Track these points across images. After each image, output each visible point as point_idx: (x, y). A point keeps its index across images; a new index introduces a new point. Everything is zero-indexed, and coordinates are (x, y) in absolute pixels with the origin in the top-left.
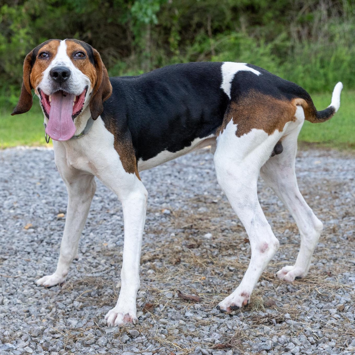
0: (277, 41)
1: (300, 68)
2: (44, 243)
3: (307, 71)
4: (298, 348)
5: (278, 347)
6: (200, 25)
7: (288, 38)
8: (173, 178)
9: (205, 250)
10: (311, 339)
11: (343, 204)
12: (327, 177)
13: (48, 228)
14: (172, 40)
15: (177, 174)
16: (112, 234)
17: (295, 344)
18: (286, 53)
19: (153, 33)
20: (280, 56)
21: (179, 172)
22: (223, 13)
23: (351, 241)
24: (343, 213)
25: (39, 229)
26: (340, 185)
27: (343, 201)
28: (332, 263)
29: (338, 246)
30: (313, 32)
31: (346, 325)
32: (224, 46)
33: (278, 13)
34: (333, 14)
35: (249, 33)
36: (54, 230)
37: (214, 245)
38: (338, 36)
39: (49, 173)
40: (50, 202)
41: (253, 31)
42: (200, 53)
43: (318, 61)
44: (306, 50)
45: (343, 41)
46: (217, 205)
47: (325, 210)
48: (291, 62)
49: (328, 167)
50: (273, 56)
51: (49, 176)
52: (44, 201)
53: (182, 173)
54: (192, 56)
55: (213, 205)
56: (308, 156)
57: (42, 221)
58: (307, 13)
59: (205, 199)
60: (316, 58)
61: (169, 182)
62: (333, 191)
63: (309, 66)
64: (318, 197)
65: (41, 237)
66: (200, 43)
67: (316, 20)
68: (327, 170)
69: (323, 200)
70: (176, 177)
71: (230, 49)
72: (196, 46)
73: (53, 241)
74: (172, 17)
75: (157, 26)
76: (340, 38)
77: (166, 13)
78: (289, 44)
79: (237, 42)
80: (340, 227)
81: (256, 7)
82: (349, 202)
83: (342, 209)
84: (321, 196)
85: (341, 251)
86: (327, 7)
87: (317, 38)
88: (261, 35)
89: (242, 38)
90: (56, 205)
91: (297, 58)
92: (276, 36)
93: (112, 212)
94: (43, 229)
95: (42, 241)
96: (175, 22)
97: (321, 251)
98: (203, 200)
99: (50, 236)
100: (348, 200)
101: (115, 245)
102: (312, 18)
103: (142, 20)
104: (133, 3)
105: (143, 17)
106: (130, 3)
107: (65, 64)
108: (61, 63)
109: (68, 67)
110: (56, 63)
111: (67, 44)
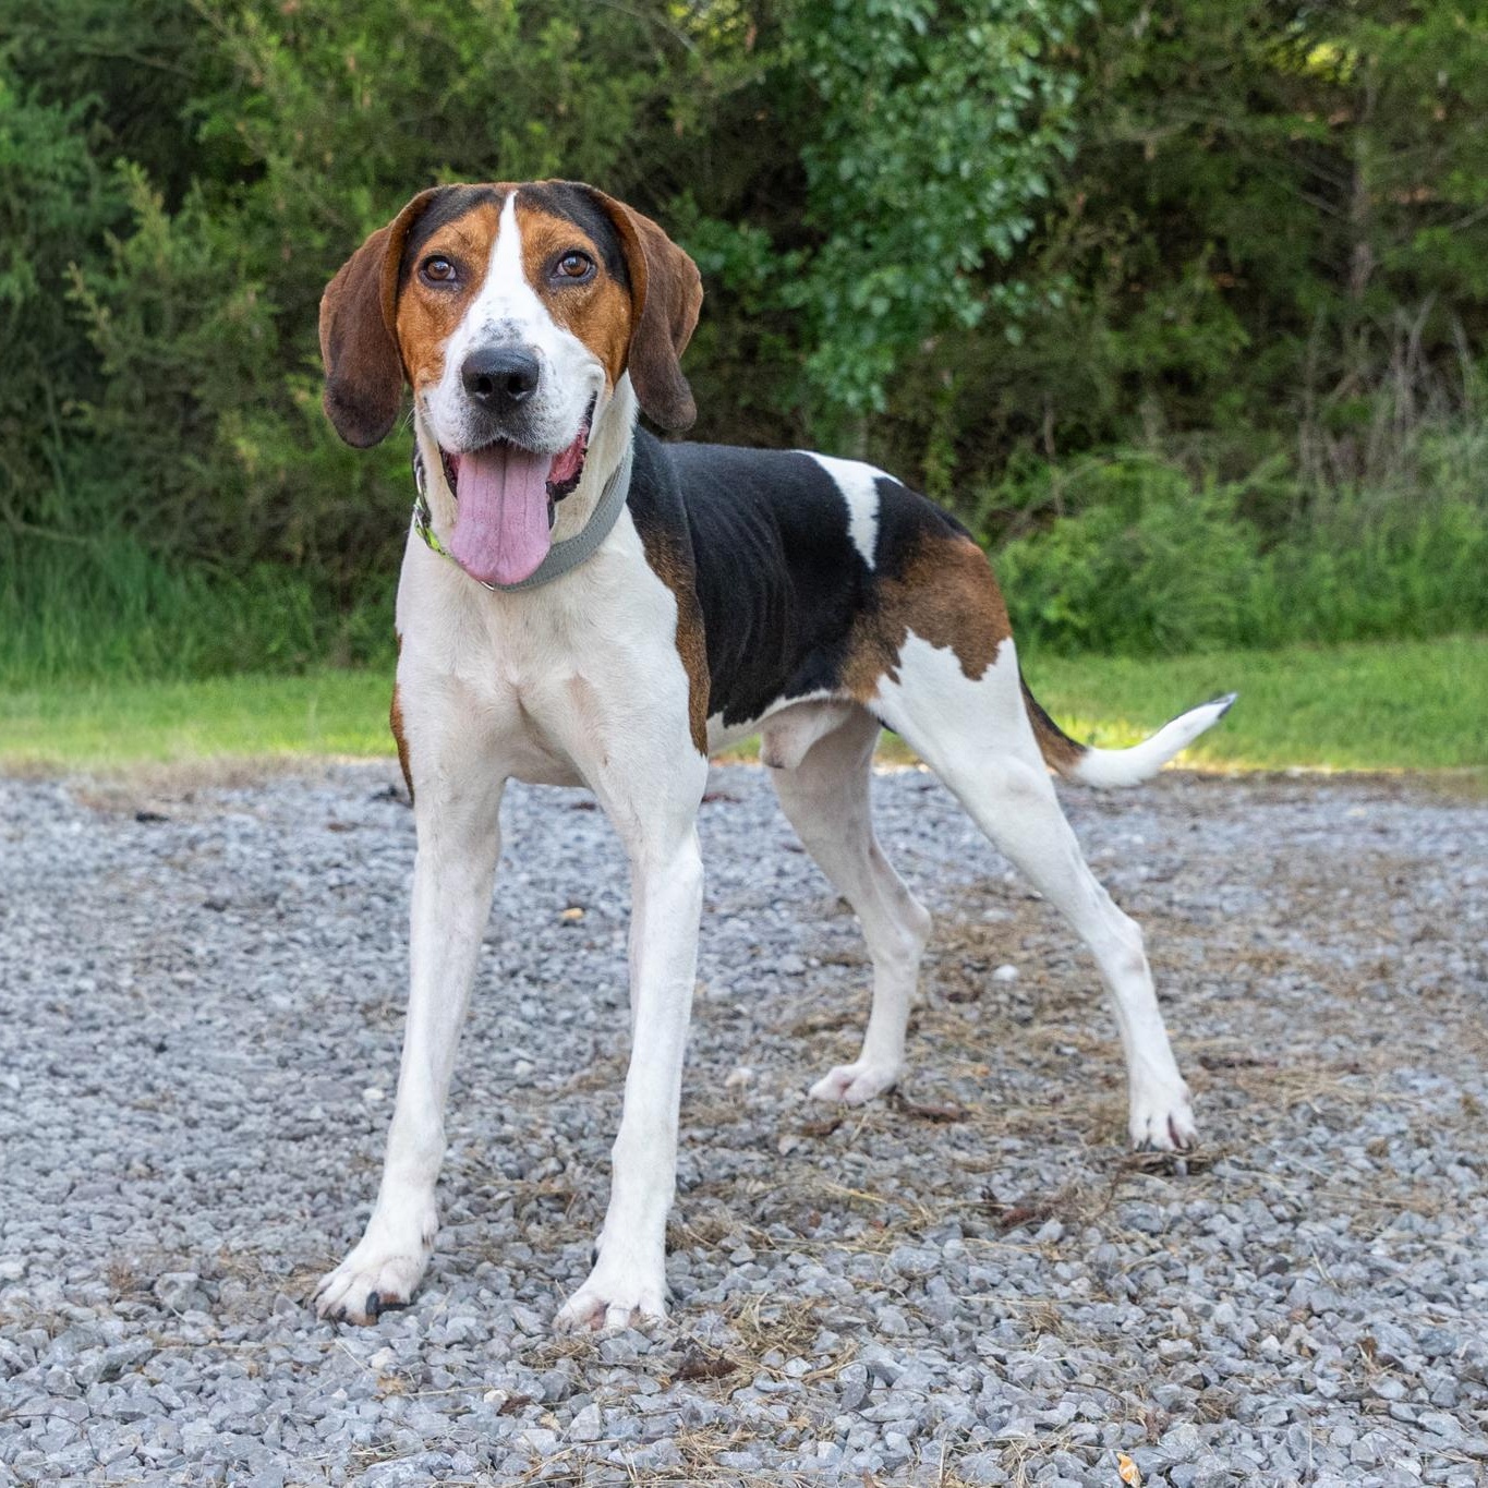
0: (1257, 479)
1: (1325, 561)
2: (521, 979)
3: (1349, 571)
4: (1238, 1228)
5: (1182, 1227)
6: (1020, 424)
7: (1290, 473)
8: (914, 837)
9: (993, 1008)
10: (1280, 1210)
11: (1418, 910)
12: (1383, 847)
13: (534, 947)
14: (931, 465)
15: (928, 829)
16: (723, 962)
17: (1233, 1221)
18: (1285, 518)
19: (877, 441)
20: (1268, 524)
21: (934, 825)
22: (1090, 391)
23: (1431, 997)
24: (1415, 930)
25: (506, 946)
26: (1415, 865)
27: (1421, 905)
28: (1366, 1047)
29: (1390, 1008)
30: (1371, 457)
31: (1384, 1184)
32: (1095, 487)
33: (1261, 395)
34: (1433, 402)
35: (1170, 453)
36: (550, 949)
37: (1021, 995)
38: (1446, 468)
39: (542, 817)
40: (542, 881)
41: (1181, 446)
42: (1020, 507)
43: (1382, 539)
44: (1347, 506)
45: (1460, 485)
46: (1039, 905)
47: (1362, 924)
48: (1300, 544)
49: (1388, 825)
50: (1244, 523)
51: (543, 824)
52: (524, 877)
53: (943, 827)
54: (993, 515)
55: (1028, 904)
56: (1330, 800)
57: (514, 926)
58: (1354, 398)
59: (1007, 887)
60: (1376, 531)
61: (902, 846)
62: (1392, 880)
63: (1356, 555)
64: (1345, 892)
65: (510, 964)
66: (1020, 479)
67: (1380, 419)
68: (1382, 831)
69: (1359, 900)
70: (923, 835)
71: (1110, 499)
72: (1008, 487)
73: (546, 975)
74: (934, 395)
75: (887, 419)
76: (1454, 475)
77: (914, 382)
78: (1295, 489)
79: (1130, 476)
80: (1401, 965)
81: (1196, 375)
82: (1439, 906)
83: (1415, 923)
84: (1357, 891)
85: (1395, 1020)
86: (1412, 379)
87: (1381, 474)
88: (1207, 459)
89: (1150, 466)
90: (561, 888)
91: (1320, 530)
92: (1254, 463)
93: (723, 911)
94: (519, 947)
95: (513, 974)
96: (942, 409)
97: (1337, 1017)
98: (1000, 890)
99: (539, 963)
100: (1434, 902)
101: (727, 991)
102: (1365, 412)
103: (838, 396)
104: (815, 348)
105: (840, 389)
106: (807, 347)
107: (518, 335)
108: (505, 332)
109: (532, 350)
110: (485, 329)
111: (522, 225)
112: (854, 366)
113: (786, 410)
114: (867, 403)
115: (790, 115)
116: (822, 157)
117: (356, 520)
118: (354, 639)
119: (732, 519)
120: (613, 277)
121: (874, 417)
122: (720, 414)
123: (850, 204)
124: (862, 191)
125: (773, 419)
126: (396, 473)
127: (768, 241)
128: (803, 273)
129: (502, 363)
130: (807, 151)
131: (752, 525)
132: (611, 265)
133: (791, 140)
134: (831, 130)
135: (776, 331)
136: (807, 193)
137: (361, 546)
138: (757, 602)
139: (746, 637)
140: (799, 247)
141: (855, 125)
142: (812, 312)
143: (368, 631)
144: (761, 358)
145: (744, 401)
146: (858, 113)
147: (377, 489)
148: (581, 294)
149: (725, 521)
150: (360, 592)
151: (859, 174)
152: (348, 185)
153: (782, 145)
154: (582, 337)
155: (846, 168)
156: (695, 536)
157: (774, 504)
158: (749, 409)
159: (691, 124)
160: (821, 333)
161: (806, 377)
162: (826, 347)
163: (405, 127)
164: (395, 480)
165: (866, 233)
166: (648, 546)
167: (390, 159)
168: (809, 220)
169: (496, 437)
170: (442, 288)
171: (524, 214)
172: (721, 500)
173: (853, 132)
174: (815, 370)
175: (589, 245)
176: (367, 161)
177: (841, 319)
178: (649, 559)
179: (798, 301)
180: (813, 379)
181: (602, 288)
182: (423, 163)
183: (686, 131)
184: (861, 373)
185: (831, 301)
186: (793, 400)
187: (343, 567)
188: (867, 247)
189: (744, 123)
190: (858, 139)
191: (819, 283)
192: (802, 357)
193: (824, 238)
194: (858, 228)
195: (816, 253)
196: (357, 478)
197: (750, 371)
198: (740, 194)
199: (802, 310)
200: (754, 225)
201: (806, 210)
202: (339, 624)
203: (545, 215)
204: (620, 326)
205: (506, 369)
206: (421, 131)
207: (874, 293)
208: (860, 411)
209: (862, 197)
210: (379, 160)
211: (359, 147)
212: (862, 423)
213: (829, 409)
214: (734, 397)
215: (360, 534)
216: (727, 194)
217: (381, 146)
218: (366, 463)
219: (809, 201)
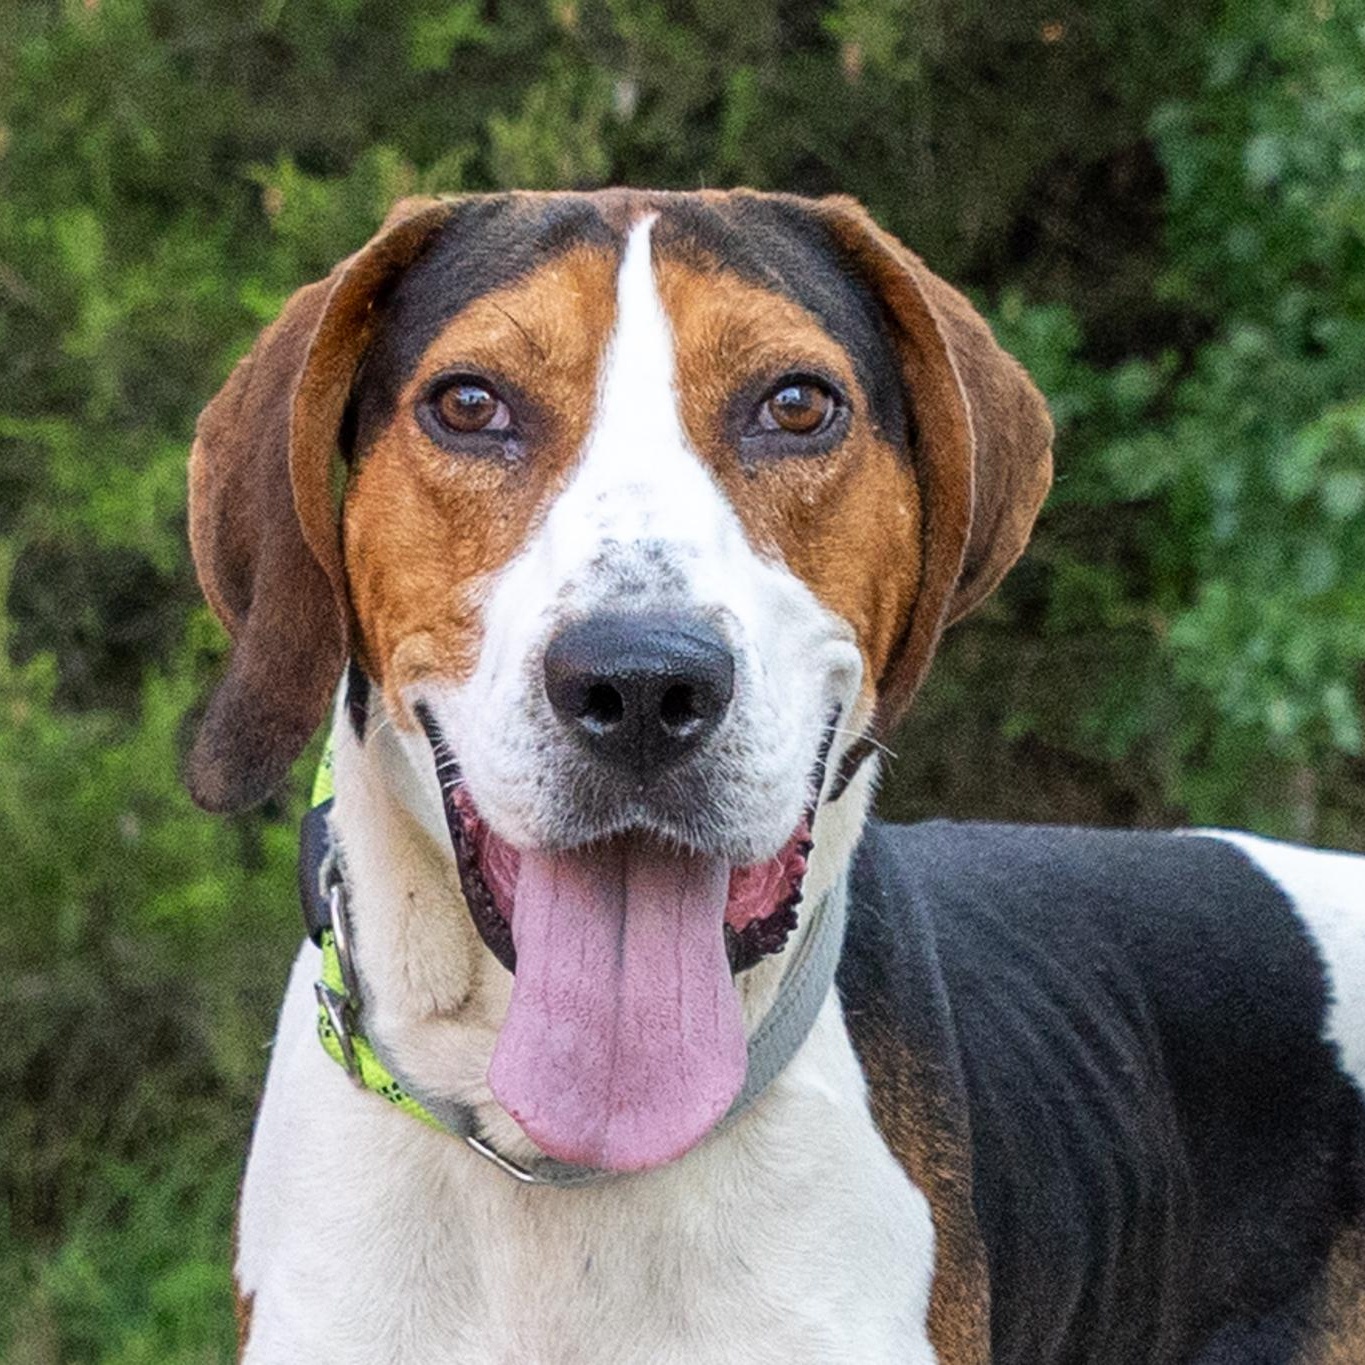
103: (1245, 714)
104: (1187, 597)
105: (1251, 695)
106: (1169, 594)
107: (680, 583)
108: (649, 573)
109: (715, 616)
110: (599, 563)
111: (675, 305)
112: (1281, 639)
113: (1117, 750)
114: (1316, 728)
115: (1123, 32)
116: (1201, 129)
117: (70, 1020)
118: (64, 1311)
119: (1035, 1017)
120: (884, 434)
121: (1333, 764)
122: (957, 756)
123: (1274, 244)
124: (1300, 214)
125: (1089, 771)
126: (165, 905)
127: (1071, 336)
128: (1159, 413)
129: (649, 651)
130: (1167, 117)
131: (1086, 1028)
132: (879, 404)
133: (1128, 90)
134: (1224, 67)
135: (1093, 558)
136: (1162, 219)
137: (83, 1085)
138: (1096, 1220)
139: (1071, 1306)
140: (1148, 352)
141: (1279, 52)
142: (1180, 509)
143: (99, 1294)
144: (1057, 619)
145: (1014, 728)
146: (1291, 24)
147: (120, 945)
148: (810, 475)
149: (1020, 1022)
150: (81, 1196)
151: (1294, 172)
152: (45, 207)
153: (1106, 101)
154: (810, 576)
155: (1262, 158)
156: (967, 1061)
157: (1143, 970)
158: (1027, 746)
159: (882, 52)
160: (1205, 561)
161: (1166, 666)
162: (1215, 594)
163: (184, 64)
164: (166, 922)
165: (1311, 315)
166: (875, 1085)
167: (150, 142)
168: (1170, 286)
169: (621, 824)
170: (476, 453)
171: (677, 274)
172: (1013, 974)
173: (1279, 70)
174: (1183, 651)
175: (831, 356)
176: (95, 146)
177: (1251, 527)
178: (877, 1114)
179: (1144, 484)
180: (1183, 670)
181: (858, 461)
182: (228, 153)
183: (870, 70)
184: (1301, 656)
185: (1227, 483)
186: (1134, 722)
187: (39, 1139)
188: (1313, 349)
189: (1014, 51)
190: (1292, 88)
191: (1195, 442)
192: (1157, 619)
193: (1208, 330)
194: (1292, 305)
195: (1189, 367)
196: (72, 919)
197: (1031, 654)
198: (1001, 219)
199: (1155, 504)
200: (1037, 298)
201: (1163, 258)
202: (29, 1276)
203: (728, 281)
204: (895, 548)
205: (659, 666)
206: (224, 75)
207: (1329, 462)
208: (1299, 751)
209: (1299, 231)
210: (123, 145)
211: (71, 112)
212: (1304, 780)
213: (1223, 743)
214: (992, 719)
215: (77, 1059)
216: (970, 225)
217: (126, 109)
218: (94, 882)
219: (1170, 235)
